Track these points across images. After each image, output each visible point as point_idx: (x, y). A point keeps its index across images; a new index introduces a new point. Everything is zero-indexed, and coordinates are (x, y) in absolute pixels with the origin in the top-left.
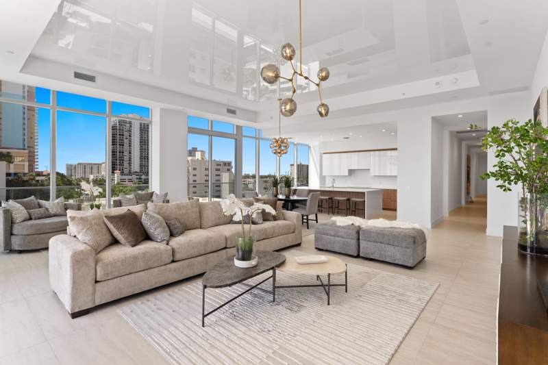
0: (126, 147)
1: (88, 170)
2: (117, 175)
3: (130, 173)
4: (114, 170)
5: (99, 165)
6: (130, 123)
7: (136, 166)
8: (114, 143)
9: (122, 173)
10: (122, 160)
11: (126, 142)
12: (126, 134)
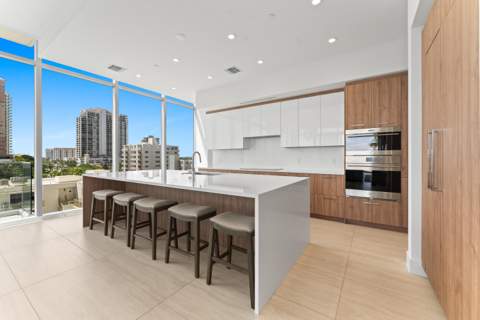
0: (94, 135)
1: (63, 153)
2: (86, 158)
3: (98, 156)
4: (83, 153)
5: (73, 150)
6: (98, 115)
7: (103, 150)
8: (84, 131)
9: (91, 156)
10: (91, 145)
11: (94, 131)
12: (94, 124)
